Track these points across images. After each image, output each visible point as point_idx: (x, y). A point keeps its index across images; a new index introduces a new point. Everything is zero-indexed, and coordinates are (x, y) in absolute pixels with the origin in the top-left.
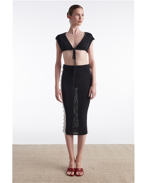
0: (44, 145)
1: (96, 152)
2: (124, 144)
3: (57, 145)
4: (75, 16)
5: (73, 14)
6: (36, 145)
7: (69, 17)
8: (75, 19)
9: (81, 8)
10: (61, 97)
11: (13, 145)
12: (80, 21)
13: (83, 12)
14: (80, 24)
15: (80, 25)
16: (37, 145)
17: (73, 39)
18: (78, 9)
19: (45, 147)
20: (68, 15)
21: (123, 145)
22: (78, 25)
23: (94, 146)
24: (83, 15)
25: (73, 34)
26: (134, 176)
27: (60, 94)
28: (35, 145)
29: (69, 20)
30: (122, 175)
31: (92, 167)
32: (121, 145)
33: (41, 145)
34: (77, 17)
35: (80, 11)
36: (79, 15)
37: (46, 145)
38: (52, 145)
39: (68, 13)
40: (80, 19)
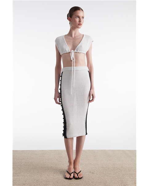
0: (42, 151)
1: (95, 157)
3: (56, 150)
4: (75, 19)
5: (74, 16)
6: (34, 150)
7: (69, 19)
8: (75, 21)
9: (81, 10)
11: (13, 151)
12: (80, 24)
13: (83, 14)
14: (80, 26)
15: (80, 28)
16: (36, 151)
17: (72, 41)
18: (78, 11)
19: (43, 152)
20: (68, 16)
21: (122, 151)
22: (78, 28)
23: (93, 152)
24: (83, 18)
25: (72, 37)
26: (136, 181)
29: (69, 22)
30: (123, 179)
31: (92, 171)
32: (120, 150)
34: (77, 20)
35: (80, 13)
36: (79, 17)
38: (50, 150)
39: (68, 15)
40: (80, 21)
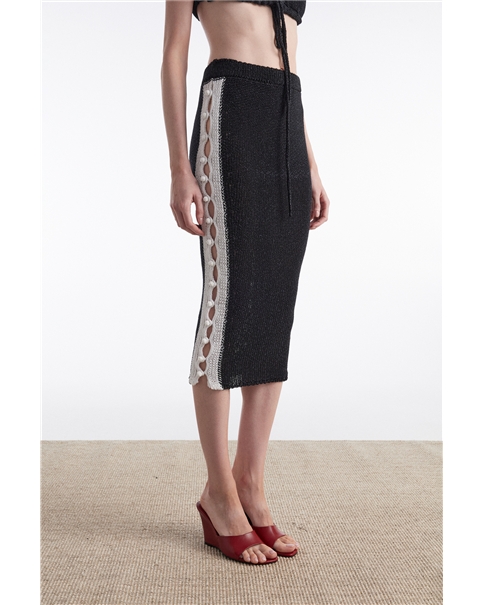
2: (415, 442)
10: (197, 213)
27: (194, 200)
28: (62, 443)
33: (88, 442)
37: (107, 442)
